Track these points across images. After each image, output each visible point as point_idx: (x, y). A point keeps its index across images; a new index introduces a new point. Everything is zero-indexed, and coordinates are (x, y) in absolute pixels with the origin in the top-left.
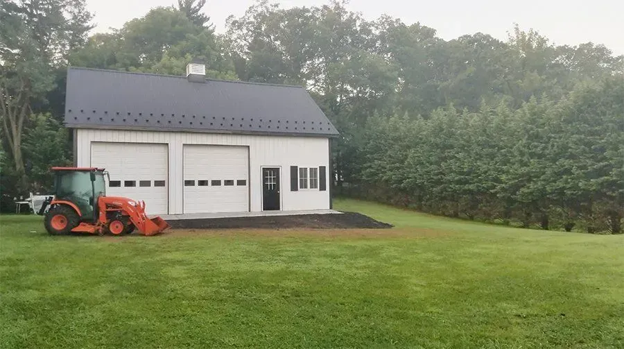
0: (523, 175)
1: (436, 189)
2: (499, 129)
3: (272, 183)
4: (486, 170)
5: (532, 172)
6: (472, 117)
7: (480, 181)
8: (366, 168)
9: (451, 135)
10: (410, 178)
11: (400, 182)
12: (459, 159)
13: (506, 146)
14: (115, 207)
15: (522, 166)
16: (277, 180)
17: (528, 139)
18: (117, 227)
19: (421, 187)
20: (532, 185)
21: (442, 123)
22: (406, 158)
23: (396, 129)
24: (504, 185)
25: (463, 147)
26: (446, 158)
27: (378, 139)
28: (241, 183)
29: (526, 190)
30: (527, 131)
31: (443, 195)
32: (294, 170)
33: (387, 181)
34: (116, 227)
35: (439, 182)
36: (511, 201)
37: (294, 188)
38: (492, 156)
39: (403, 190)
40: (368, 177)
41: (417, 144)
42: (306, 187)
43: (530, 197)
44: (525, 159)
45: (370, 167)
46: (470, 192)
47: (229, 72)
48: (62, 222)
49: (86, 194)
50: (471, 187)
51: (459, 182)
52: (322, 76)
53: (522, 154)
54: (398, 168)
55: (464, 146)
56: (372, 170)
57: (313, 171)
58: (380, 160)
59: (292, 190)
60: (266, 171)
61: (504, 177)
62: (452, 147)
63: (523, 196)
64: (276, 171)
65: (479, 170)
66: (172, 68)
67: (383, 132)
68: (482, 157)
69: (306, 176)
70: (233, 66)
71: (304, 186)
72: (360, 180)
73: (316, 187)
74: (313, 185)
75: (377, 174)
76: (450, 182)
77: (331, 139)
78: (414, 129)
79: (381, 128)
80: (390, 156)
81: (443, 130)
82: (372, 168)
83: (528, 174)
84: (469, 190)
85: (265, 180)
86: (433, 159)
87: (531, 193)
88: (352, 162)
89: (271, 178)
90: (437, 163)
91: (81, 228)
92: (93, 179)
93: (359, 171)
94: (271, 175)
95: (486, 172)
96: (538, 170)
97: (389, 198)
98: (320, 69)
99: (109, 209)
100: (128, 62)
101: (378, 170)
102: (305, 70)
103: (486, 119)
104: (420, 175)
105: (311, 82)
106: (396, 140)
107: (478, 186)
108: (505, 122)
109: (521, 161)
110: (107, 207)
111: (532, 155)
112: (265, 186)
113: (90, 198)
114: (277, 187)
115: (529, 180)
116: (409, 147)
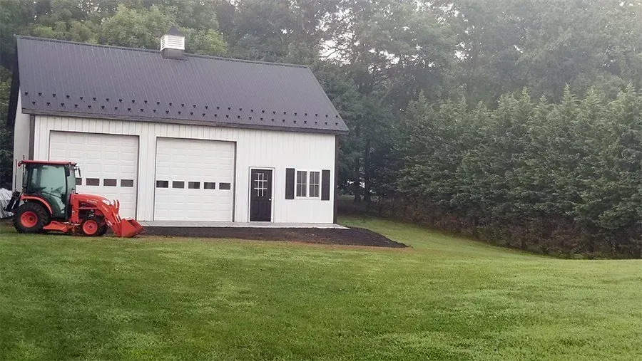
0: (609, 193)
1: (497, 209)
2: (585, 128)
3: (263, 189)
4: (562, 183)
5: (621, 189)
6: (550, 109)
7: (554, 199)
8: (403, 175)
9: (520, 132)
10: (461, 191)
11: (449, 196)
12: (528, 167)
13: (591, 152)
14: (89, 205)
15: (610, 180)
16: (269, 185)
17: (619, 143)
18: (91, 227)
19: (477, 204)
20: (619, 207)
21: (509, 115)
22: (459, 163)
23: (449, 121)
24: (582, 206)
25: (535, 151)
26: (512, 165)
27: (423, 133)
28: (224, 186)
29: (611, 214)
30: (619, 133)
31: (506, 217)
32: (290, 173)
33: (431, 194)
34: (89, 227)
35: (500, 198)
36: (592, 228)
37: (289, 195)
38: (572, 165)
39: (452, 209)
40: (404, 188)
41: (476, 143)
42: (304, 195)
43: (616, 223)
44: (614, 170)
45: (409, 173)
46: (541, 213)
47: (211, 31)
48: (31, 219)
49: (58, 190)
50: (541, 206)
51: (527, 199)
52: (348, 35)
53: (610, 163)
54: (447, 177)
55: (537, 149)
56: (410, 179)
57: (314, 175)
58: (423, 164)
59: (286, 198)
60: (255, 173)
61: (584, 194)
62: (521, 149)
63: (607, 220)
64: (268, 173)
65: (554, 183)
66: (131, 25)
67: (428, 124)
68: (559, 166)
69: (305, 181)
70: (217, 22)
71: (302, 193)
72: (393, 192)
73: (317, 196)
74: (314, 193)
75: (417, 185)
76: (515, 199)
77: (339, 136)
78: (472, 122)
79: (426, 118)
80: (437, 159)
81: (510, 125)
82: (411, 176)
83: (616, 190)
84: (539, 211)
85: (254, 184)
86: (494, 166)
87: (617, 218)
88: (384, 166)
89: (261, 183)
90: (501, 172)
91: (52, 226)
92: (67, 174)
93: (394, 178)
94: (261, 179)
95: (561, 187)
96: (630, 187)
97: (434, 218)
98: (345, 24)
99: (82, 208)
100: (68, 12)
101: (419, 179)
102: (323, 27)
103: (569, 113)
104: (476, 188)
105: (331, 43)
106: (448, 136)
107: (550, 206)
108: (593, 117)
109: (607, 174)
110: (80, 205)
111: (623, 166)
112: (253, 192)
113: (62, 195)
114: (268, 193)
115: (618, 200)
116: (464, 147)
